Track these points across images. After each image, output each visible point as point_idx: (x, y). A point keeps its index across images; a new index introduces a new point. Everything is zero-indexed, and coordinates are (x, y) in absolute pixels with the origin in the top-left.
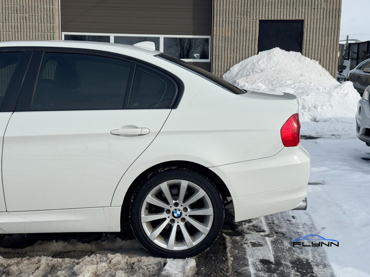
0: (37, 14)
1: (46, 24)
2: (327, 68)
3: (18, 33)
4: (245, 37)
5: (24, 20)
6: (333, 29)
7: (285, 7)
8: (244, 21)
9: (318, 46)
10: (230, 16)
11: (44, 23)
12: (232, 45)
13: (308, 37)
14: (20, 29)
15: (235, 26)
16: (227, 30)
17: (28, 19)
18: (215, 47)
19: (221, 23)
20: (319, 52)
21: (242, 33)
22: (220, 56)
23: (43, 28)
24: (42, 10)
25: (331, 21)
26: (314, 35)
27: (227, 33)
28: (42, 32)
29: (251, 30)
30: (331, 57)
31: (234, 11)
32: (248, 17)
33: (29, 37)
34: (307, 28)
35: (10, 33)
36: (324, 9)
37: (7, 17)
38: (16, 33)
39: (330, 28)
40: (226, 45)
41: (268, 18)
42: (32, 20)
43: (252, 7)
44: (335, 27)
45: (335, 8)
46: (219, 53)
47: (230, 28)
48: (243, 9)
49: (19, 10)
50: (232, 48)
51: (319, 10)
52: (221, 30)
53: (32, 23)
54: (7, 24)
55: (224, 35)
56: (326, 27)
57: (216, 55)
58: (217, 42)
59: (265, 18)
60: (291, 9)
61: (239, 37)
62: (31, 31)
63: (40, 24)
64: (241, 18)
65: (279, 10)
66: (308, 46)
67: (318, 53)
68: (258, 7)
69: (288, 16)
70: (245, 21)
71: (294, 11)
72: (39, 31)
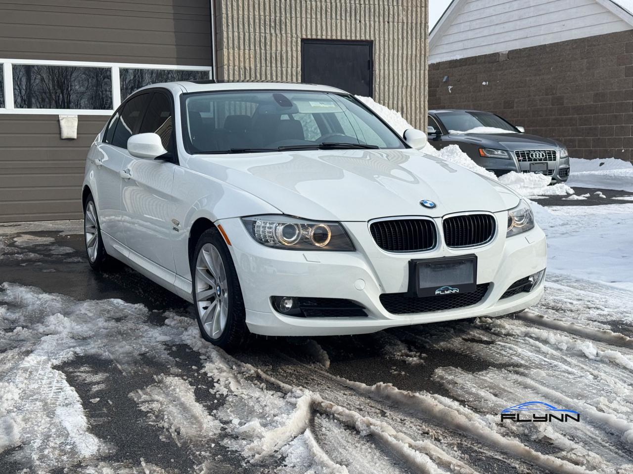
2: (413, 123)
4: (279, 68)
6: (418, 58)
7: (344, 18)
8: (276, 40)
9: (398, 86)
10: (252, 30)
13: (382, 71)
15: (260, 48)
16: (247, 56)
19: (236, 43)
20: (400, 97)
21: (274, 62)
25: (414, 43)
26: (391, 68)
27: (247, 61)
29: (290, 57)
30: (418, 106)
31: (257, 21)
32: (283, 32)
34: (379, 55)
36: (403, 23)
39: (414, 55)
41: (317, 35)
43: (288, 15)
44: (420, 56)
45: (419, 22)
47: (253, 51)
48: (273, 17)
51: (396, 24)
52: (236, 55)
55: (242, 64)
56: (407, 54)
59: (311, 35)
60: (353, 22)
61: (268, 68)
64: (271, 34)
65: (334, 21)
66: (382, 87)
67: (398, 99)
68: (298, 15)
69: (348, 34)
70: (279, 40)
71: (358, 25)
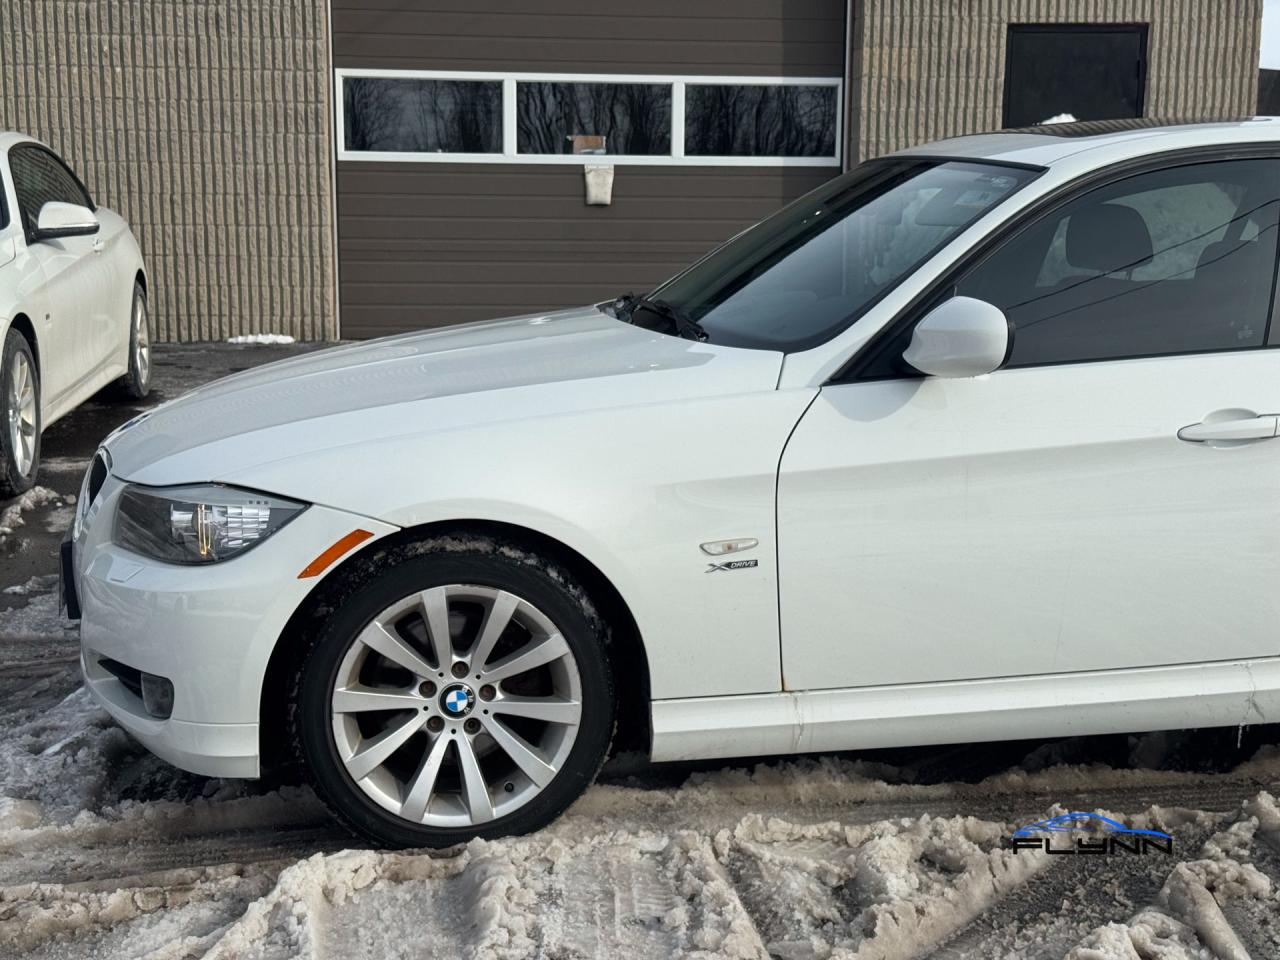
0: (256, 7)
1: (290, 41)
3: (189, 75)
4: (963, 80)
5: (210, 26)
6: (1239, 55)
8: (961, 29)
10: (916, 11)
11: (283, 37)
12: (923, 109)
13: (1163, 82)
14: (195, 59)
15: (930, 44)
16: (905, 59)
17: (224, 24)
18: (865, 115)
19: (886, 36)
21: (954, 67)
22: (881, 147)
23: (279, 56)
25: (1232, 27)
26: (1182, 73)
27: (905, 68)
28: (274, 69)
29: (984, 59)
32: (975, 13)
33: (228, 85)
34: (1160, 49)
35: (161, 73)
37: (148, 15)
38: (181, 73)
39: (1230, 50)
40: (903, 110)
41: (1038, 16)
42: (240, 26)
44: (1244, 50)
46: (878, 136)
47: (916, 50)
50: (922, 119)
52: (886, 58)
53: (241, 36)
54: (150, 39)
55: (895, 74)
56: (1217, 48)
57: (868, 142)
58: (874, 99)
59: (1028, 17)
61: (943, 79)
62: (236, 64)
63: (268, 42)
64: (952, 19)
69: (1100, 12)
70: (965, 28)
72: (267, 67)
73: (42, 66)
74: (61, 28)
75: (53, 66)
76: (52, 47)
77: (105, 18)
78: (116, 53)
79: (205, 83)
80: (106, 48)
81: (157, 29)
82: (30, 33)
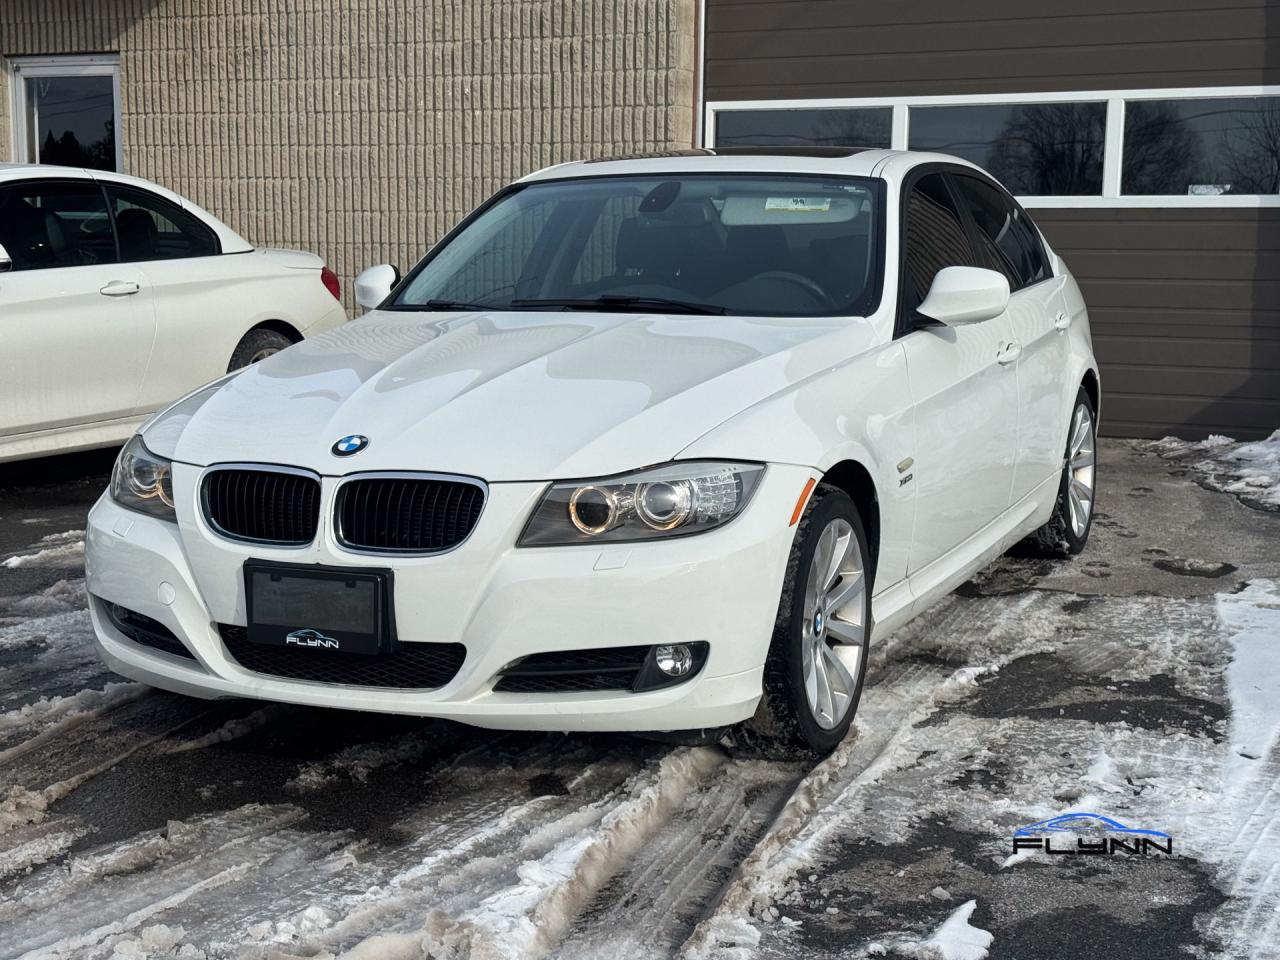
0: (610, 36)
1: (641, 74)
3: (542, 116)
5: (564, 60)
11: (635, 69)
14: (549, 99)
17: (578, 58)
23: (630, 90)
24: (631, 17)
28: (625, 105)
33: (579, 125)
35: (517, 115)
37: (507, 53)
38: (535, 114)
42: (594, 60)
49: (547, 24)
53: (594, 70)
62: (588, 101)
63: (620, 75)
72: (617, 103)
73: (411, 112)
74: (429, 71)
75: (421, 112)
76: (421, 92)
77: (468, 58)
78: (477, 95)
79: (557, 124)
80: (467, 90)
81: (515, 67)
82: (402, 77)
